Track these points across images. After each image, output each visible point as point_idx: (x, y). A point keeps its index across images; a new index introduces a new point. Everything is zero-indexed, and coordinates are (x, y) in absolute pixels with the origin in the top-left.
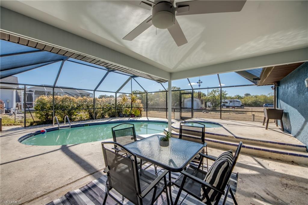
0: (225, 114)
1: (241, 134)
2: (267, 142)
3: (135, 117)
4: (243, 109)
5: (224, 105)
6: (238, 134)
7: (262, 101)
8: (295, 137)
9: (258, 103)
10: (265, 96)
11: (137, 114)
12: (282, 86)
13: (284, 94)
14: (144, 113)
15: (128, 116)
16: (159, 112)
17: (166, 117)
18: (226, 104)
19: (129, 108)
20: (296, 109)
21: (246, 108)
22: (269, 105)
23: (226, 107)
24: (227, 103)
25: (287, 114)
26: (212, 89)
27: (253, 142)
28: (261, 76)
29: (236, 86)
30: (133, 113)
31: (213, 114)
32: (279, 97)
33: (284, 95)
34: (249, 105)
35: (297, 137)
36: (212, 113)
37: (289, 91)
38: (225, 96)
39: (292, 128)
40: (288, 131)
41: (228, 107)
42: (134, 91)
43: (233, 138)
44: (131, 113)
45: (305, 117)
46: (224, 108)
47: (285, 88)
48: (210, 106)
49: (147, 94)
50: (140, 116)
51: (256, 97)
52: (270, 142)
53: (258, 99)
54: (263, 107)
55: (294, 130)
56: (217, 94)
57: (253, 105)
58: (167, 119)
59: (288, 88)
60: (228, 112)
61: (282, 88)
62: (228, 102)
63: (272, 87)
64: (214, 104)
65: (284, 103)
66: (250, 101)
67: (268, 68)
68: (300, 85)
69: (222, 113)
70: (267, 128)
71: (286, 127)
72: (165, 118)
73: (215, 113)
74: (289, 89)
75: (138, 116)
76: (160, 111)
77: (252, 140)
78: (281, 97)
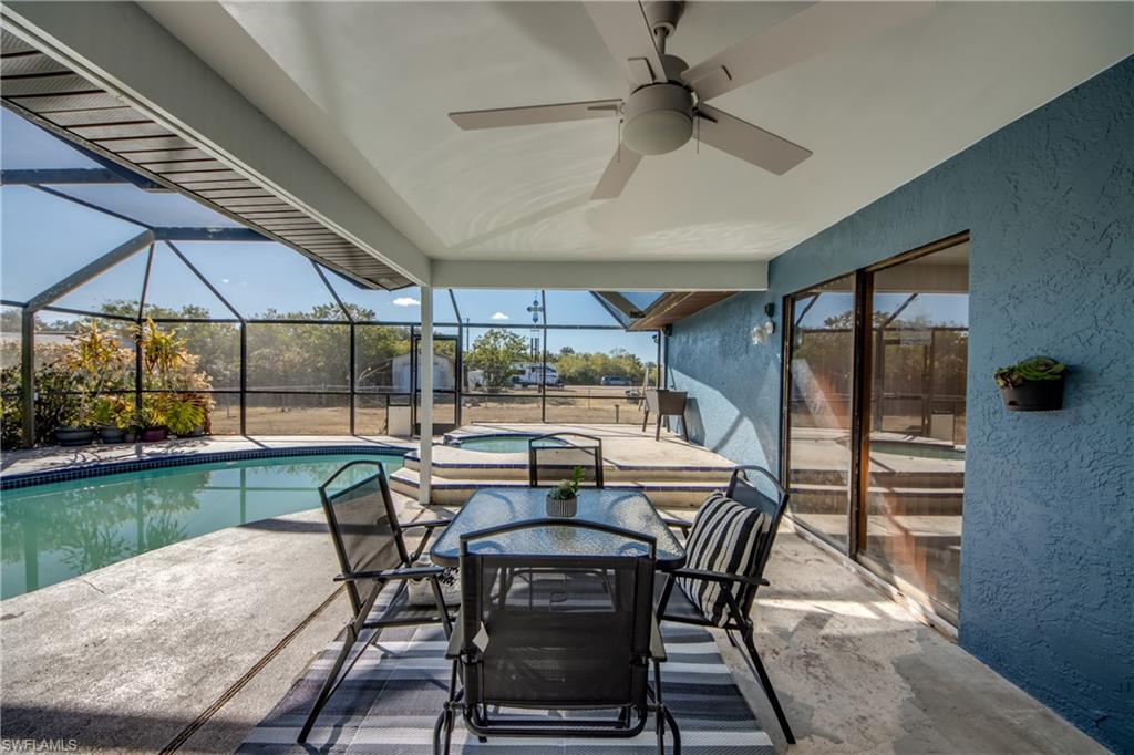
0: (528, 406)
1: (623, 458)
2: (681, 469)
3: (165, 439)
4: (562, 390)
5: (516, 381)
6: (618, 458)
7: (599, 370)
8: (715, 451)
9: (591, 374)
10: (604, 357)
11: (185, 425)
12: (678, 336)
13: (685, 355)
14: (221, 415)
15: (122, 439)
16: (280, 409)
17: (349, 427)
18: (521, 377)
19: (117, 390)
20: (718, 389)
21: (570, 389)
22: (612, 379)
23: (520, 386)
24: (523, 372)
25: (693, 404)
26: (489, 329)
27: (655, 473)
28: (649, 309)
29: (581, 327)
30: (161, 420)
31: (495, 408)
32: (670, 363)
33: (683, 358)
34: (573, 381)
35: (720, 452)
36: (490, 405)
37: (697, 351)
38: (523, 352)
39: (707, 431)
40: (698, 441)
41: (525, 385)
42: (119, 306)
43: (613, 470)
44: (144, 423)
45: (738, 408)
46: (518, 390)
47: (688, 342)
48: (481, 382)
49: (243, 328)
50: (204, 432)
51: (586, 357)
52: (687, 469)
53: (590, 363)
54: (600, 385)
55: (712, 437)
56: (502, 345)
57: (580, 380)
58: (354, 435)
59: (695, 341)
60: (533, 402)
61: (677, 343)
62: (528, 371)
63: (654, 337)
64: (492, 376)
65: (684, 376)
66: (572, 370)
67: (681, 294)
68: (727, 338)
69: (546, 406)
70: (657, 438)
71: (692, 431)
72: (347, 435)
73: (499, 406)
74: (700, 344)
75: (189, 436)
76: (286, 405)
77: (653, 469)
78: (676, 361)
